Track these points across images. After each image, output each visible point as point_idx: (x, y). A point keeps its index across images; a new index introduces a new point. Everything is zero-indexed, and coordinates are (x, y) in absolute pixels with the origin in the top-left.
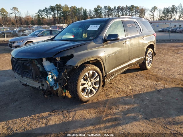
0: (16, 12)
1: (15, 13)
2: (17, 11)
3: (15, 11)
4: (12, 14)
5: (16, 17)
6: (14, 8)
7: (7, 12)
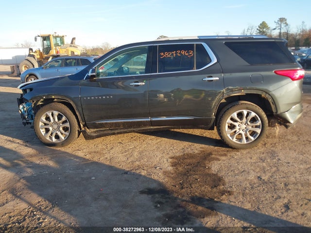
0: (283, 25)
1: (280, 27)
2: (286, 23)
3: (281, 24)
4: (275, 29)
5: (280, 33)
6: (280, 19)
7: (269, 26)
